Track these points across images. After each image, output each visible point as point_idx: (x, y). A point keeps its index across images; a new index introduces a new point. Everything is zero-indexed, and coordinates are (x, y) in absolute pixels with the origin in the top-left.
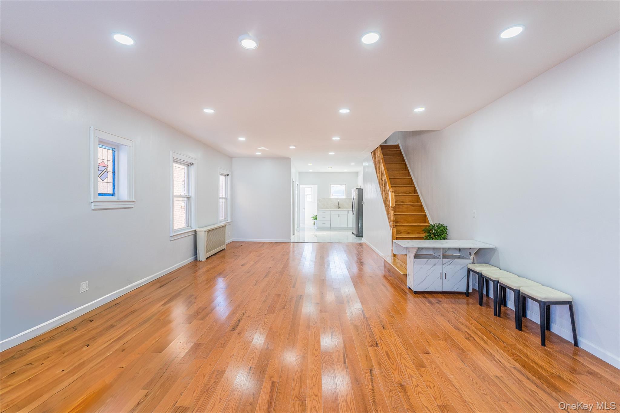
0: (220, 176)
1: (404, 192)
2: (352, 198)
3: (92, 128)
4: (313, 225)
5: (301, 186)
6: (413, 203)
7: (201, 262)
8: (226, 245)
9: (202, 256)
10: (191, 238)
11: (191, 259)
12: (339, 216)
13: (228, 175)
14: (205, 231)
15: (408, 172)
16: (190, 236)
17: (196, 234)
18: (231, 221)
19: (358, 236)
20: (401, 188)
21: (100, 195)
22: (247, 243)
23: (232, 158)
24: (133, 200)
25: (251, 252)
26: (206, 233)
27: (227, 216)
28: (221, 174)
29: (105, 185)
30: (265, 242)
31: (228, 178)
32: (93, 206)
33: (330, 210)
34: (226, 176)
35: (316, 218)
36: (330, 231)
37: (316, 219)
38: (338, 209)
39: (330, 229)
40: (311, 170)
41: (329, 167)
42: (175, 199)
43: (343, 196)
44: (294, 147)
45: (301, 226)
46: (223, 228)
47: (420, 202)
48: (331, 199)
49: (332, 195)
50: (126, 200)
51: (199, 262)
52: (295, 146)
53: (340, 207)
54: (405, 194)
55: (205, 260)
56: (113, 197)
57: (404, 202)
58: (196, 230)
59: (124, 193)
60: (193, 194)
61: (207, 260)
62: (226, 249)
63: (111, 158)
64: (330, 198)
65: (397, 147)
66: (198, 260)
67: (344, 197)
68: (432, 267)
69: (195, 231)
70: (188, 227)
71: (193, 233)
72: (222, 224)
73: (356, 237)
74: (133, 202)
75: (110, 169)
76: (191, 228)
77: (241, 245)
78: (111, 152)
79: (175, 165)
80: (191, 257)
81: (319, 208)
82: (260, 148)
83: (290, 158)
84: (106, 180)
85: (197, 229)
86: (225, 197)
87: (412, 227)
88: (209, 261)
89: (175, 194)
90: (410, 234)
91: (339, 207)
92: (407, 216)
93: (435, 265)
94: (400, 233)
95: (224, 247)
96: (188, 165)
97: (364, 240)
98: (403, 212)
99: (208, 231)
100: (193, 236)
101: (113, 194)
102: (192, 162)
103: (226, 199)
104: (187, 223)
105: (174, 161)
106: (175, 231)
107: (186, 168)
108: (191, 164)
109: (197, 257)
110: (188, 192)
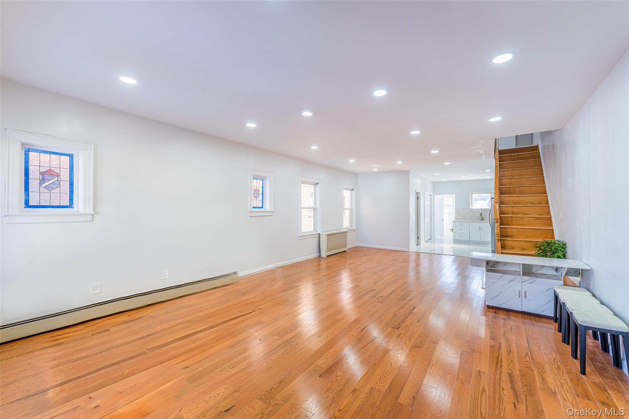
1: (531, 202)
3: (249, 169)
5: (436, 196)
6: (541, 215)
7: (322, 258)
8: (347, 248)
9: (324, 254)
10: (317, 239)
11: (316, 255)
12: (480, 228)
13: (353, 190)
14: (326, 235)
15: (542, 178)
16: (316, 238)
17: (320, 236)
18: (355, 228)
20: (526, 198)
21: (254, 207)
23: (358, 175)
24: (273, 211)
26: (327, 236)
27: (352, 224)
28: (345, 189)
29: (258, 201)
31: (354, 192)
32: (250, 214)
33: (468, 222)
34: (351, 190)
36: (469, 245)
38: (481, 221)
41: (462, 176)
42: (302, 210)
44: (401, 163)
46: (345, 234)
47: (549, 213)
49: (473, 206)
50: (269, 211)
52: (402, 161)
53: (484, 219)
54: (533, 205)
56: (262, 209)
57: (528, 214)
59: (268, 207)
60: (318, 206)
61: (327, 257)
62: (347, 251)
63: (261, 186)
64: (471, 208)
65: (536, 148)
66: (321, 256)
67: (487, 207)
68: (508, 283)
69: (319, 234)
70: (315, 231)
71: (317, 236)
72: (345, 230)
74: (273, 212)
75: (261, 192)
76: (317, 232)
78: (261, 181)
79: (303, 185)
80: (316, 253)
81: (457, 219)
82: (374, 165)
83: (409, 171)
84: (258, 199)
85: (321, 233)
86: (351, 208)
87: (529, 243)
88: (329, 258)
89: (302, 207)
90: (525, 251)
91: (482, 219)
92: (525, 230)
93: (511, 281)
94: (511, 248)
95: (345, 249)
96: (315, 185)
98: (523, 225)
99: (328, 235)
100: (317, 237)
101: (262, 207)
102: (318, 182)
103: (352, 210)
104: (314, 227)
105: (302, 183)
106: (302, 233)
107: (313, 186)
108: (317, 184)
109: (320, 254)
110: (315, 205)
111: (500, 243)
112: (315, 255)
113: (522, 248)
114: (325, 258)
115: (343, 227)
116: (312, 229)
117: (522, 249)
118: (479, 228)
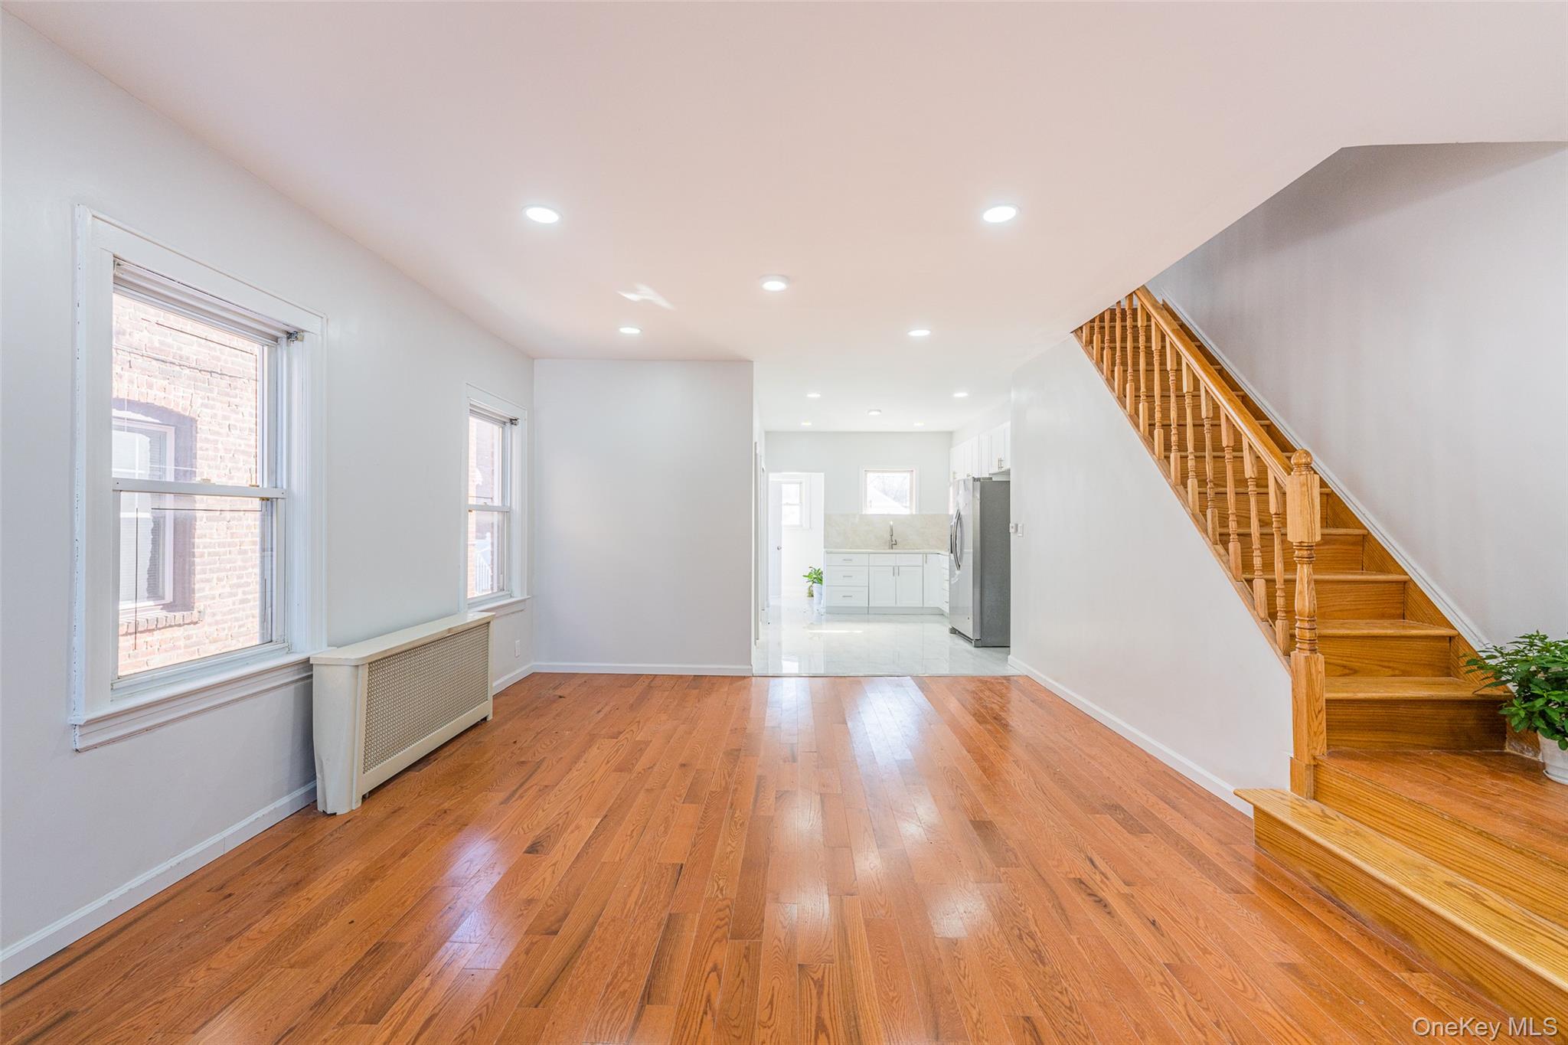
0: (471, 418)
2: (952, 512)
4: (806, 599)
5: (773, 476)
7: (331, 821)
8: (490, 698)
9: (343, 788)
10: (288, 698)
11: (280, 809)
12: (896, 571)
13: (513, 421)
14: (357, 666)
16: (281, 693)
17: (311, 676)
18: (526, 597)
19: (979, 643)
22: (589, 679)
23: (534, 359)
25: (592, 739)
26: (364, 673)
27: (510, 579)
28: (475, 412)
30: (656, 675)
31: (516, 433)
33: (864, 553)
34: (504, 423)
35: (817, 578)
36: (868, 621)
37: (820, 581)
38: (891, 551)
39: (868, 613)
40: (807, 424)
43: (902, 509)
44: (781, 286)
45: (771, 603)
46: (476, 634)
48: (866, 515)
49: (868, 504)
51: (324, 819)
52: (786, 278)
53: (896, 544)
55: (356, 804)
58: (308, 660)
60: (298, 478)
61: (366, 807)
62: (490, 718)
64: (864, 513)
66: (320, 808)
67: (906, 512)
69: (307, 665)
70: (269, 647)
71: (293, 676)
72: (473, 616)
73: (976, 647)
76: (289, 647)
77: (559, 694)
80: (289, 792)
81: (831, 545)
82: (635, 291)
83: (752, 362)
85: (318, 656)
86: (499, 505)
88: (379, 808)
91: (893, 544)
95: (485, 709)
96: (276, 339)
97: (1016, 663)
99: (376, 665)
102: (298, 327)
103: (506, 512)
104: (266, 619)
105: (117, 280)
106: (135, 684)
107: (256, 349)
108: (290, 335)
109: (314, 790)
110: (273, 471)
111: (1321, 658)
112: (270, 808)
113: (1344, 667)
114: (350, 818)
115: (466, 595)
116: (247, 632)
117: (1347, 671)
118: (892, 568)
